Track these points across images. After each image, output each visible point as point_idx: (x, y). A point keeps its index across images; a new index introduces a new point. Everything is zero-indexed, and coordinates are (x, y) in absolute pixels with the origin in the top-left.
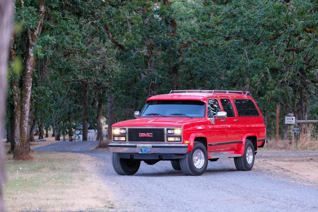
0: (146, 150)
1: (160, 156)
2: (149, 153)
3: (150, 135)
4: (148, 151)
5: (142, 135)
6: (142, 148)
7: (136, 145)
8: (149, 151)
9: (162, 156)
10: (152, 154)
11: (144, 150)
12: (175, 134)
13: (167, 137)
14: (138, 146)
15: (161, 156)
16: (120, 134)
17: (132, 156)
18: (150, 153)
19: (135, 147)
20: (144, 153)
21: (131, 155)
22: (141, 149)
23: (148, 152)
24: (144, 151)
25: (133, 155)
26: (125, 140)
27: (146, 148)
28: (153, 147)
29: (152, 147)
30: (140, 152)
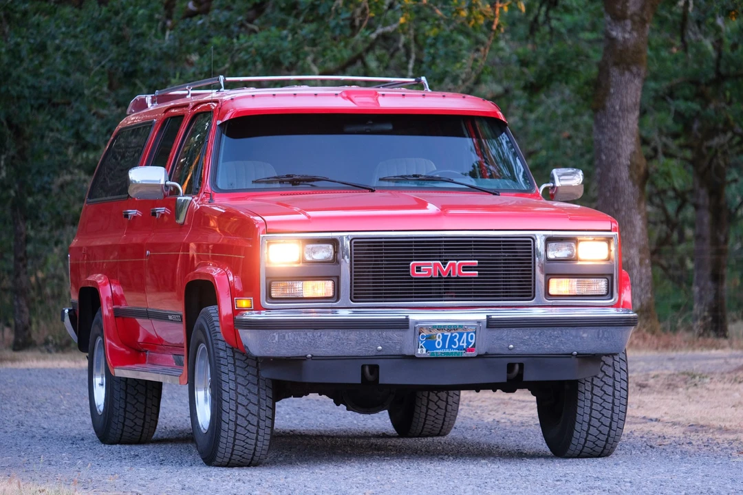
0: (452, 342)
1: (510, 367)
2: (469, 354)
3: (466, 268)
4: (465, 345)
5: (427, 268)
6: (434, 332)
7: (407, 320)
8: (468, 343)
9: (521, 365)
10: (479, 356)
11: (444, 338)
12: (579, 263)
13: (549, 276)
14: (417, 322)
15: (517, 367)
16: (301, 265)
17: (367, 369)
18: (474, 354)
19: (403, 324)
20: (439, 351)
21: (363, 367)
22: (429, 337)
23: (460, 348)
24: (443, 347)
25: (375, 369)
26: (331, 294)
27: (455, 328)
28: (491, 324)
29: (488, 327)
30: (422, 352)
